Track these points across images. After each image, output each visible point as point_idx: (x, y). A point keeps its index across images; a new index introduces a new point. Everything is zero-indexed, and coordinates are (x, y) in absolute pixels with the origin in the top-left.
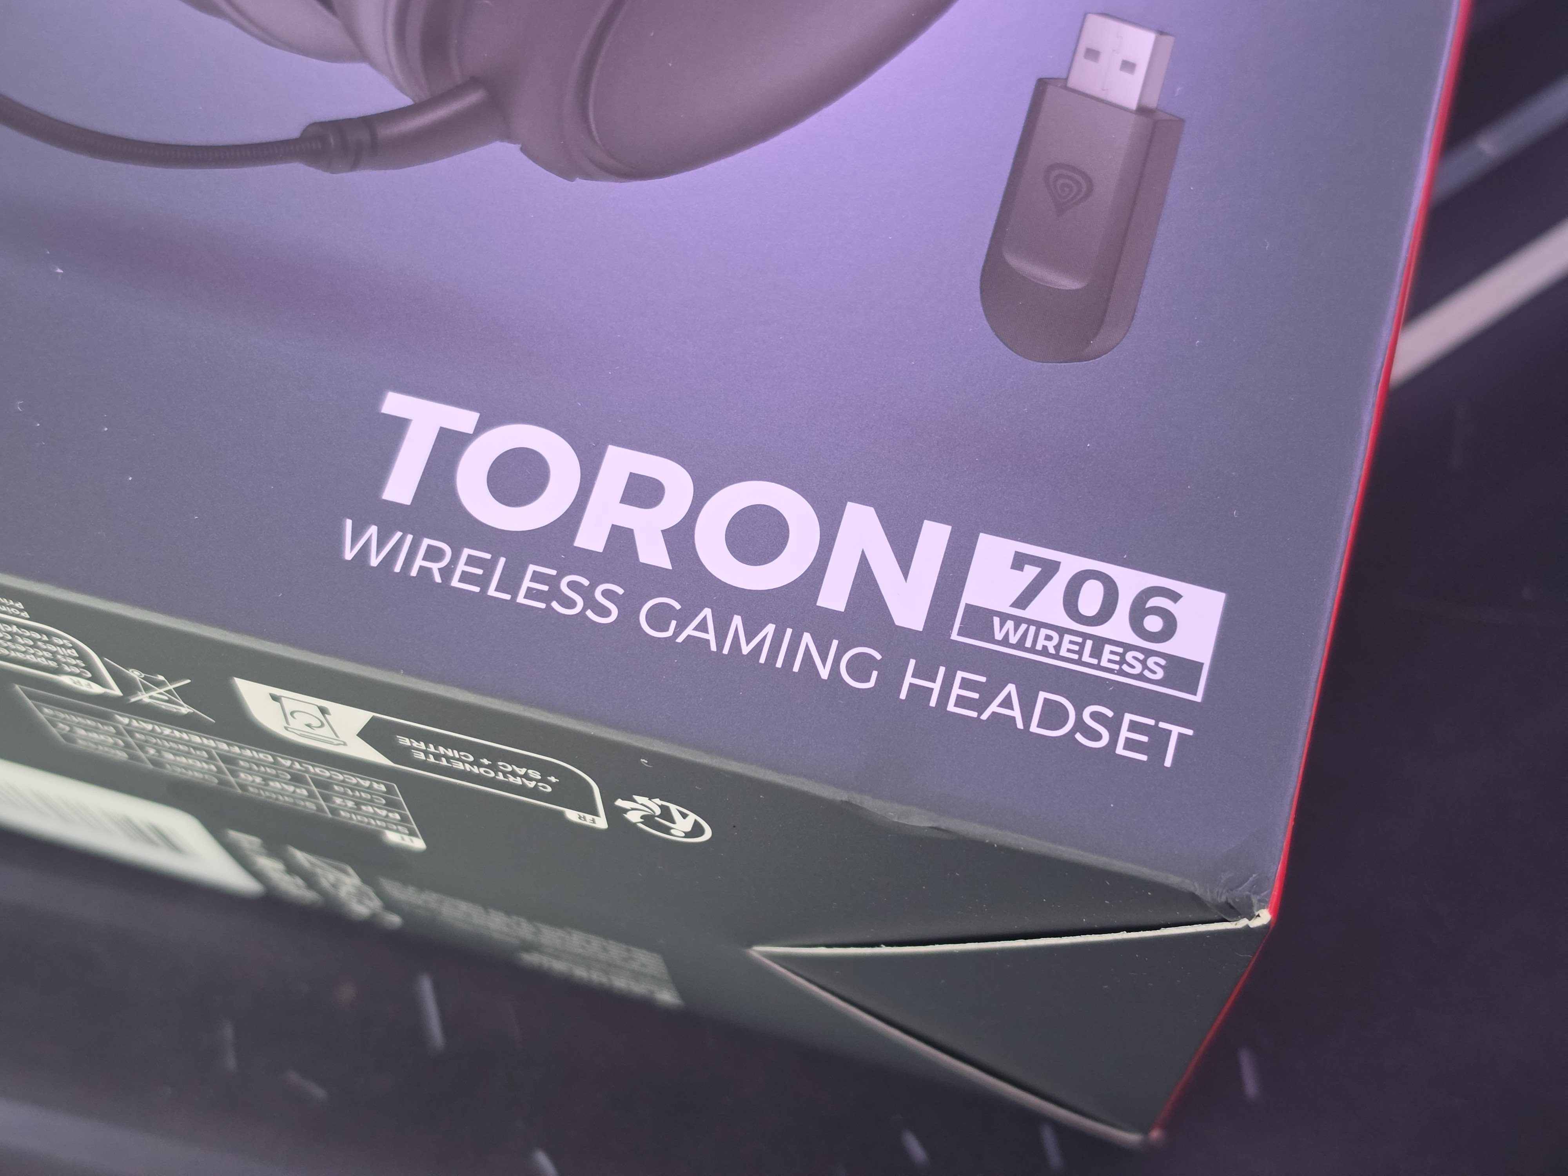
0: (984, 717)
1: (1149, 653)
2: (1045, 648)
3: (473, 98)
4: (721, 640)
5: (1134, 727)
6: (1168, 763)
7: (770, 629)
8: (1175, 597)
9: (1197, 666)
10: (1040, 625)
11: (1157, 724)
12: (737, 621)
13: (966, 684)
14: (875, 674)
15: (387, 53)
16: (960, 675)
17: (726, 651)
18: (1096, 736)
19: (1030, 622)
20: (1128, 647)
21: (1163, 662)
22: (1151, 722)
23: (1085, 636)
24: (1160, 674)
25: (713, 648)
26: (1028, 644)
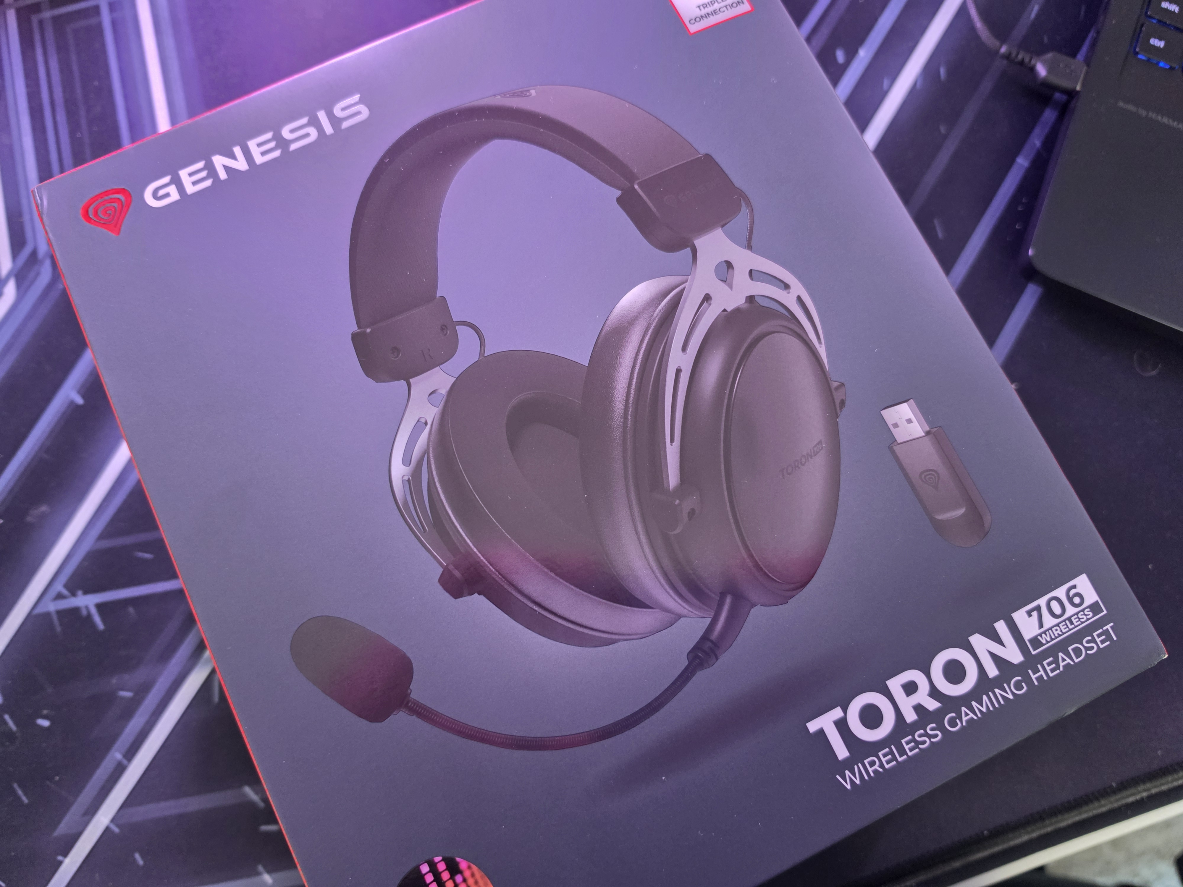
0: (1061, 669)
1: (1083, 610)
2: (1058, 634)
3: (728, 600)
4: (974, 713)
5: (1099, 636)
6: (1115, 638)
7: (985, 697)
8: (1074, 587)
9: (1097, 602)
10: (1051, 629)
11: (1103, 629)
12: (974, 704)
13: (1049, 664)
14: (1023, 684)
15: (685, 608)
16: (1045, 663)
17: (979, 715)
18: (1092, 648)
19: (1048, 630)
20: (1077, 614)
21: (1088, 610)
22: (1101, 631)
23: (1064, 621)
24: (1091, 614)
25: (975, 718)
26: (1053, 637)
